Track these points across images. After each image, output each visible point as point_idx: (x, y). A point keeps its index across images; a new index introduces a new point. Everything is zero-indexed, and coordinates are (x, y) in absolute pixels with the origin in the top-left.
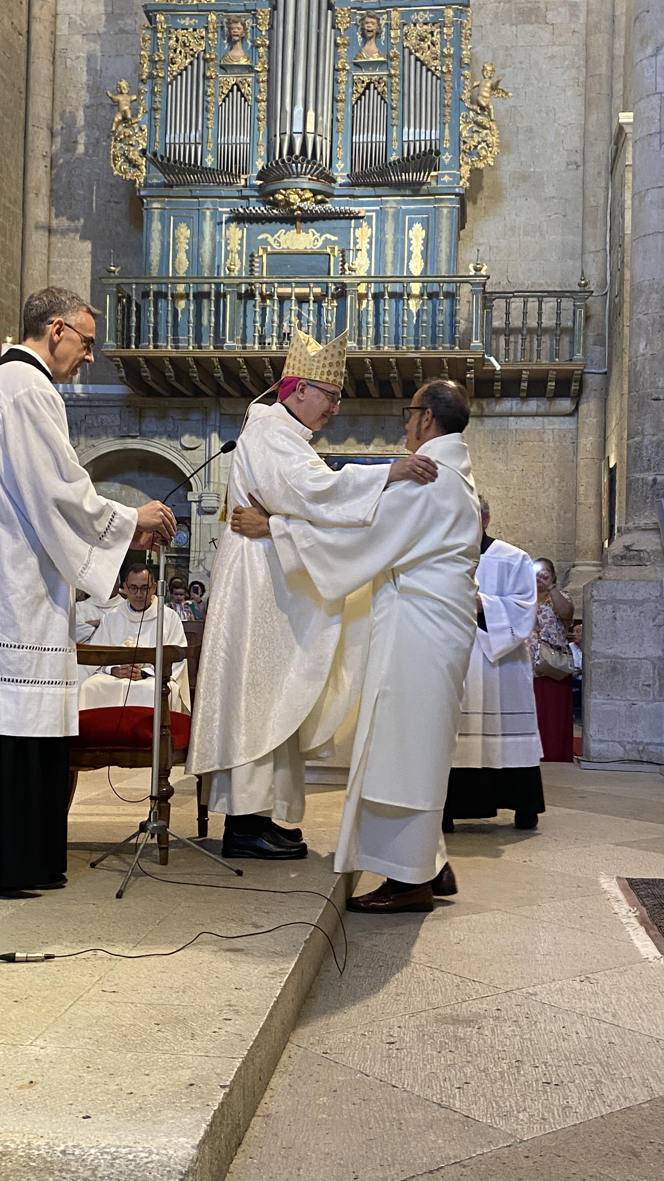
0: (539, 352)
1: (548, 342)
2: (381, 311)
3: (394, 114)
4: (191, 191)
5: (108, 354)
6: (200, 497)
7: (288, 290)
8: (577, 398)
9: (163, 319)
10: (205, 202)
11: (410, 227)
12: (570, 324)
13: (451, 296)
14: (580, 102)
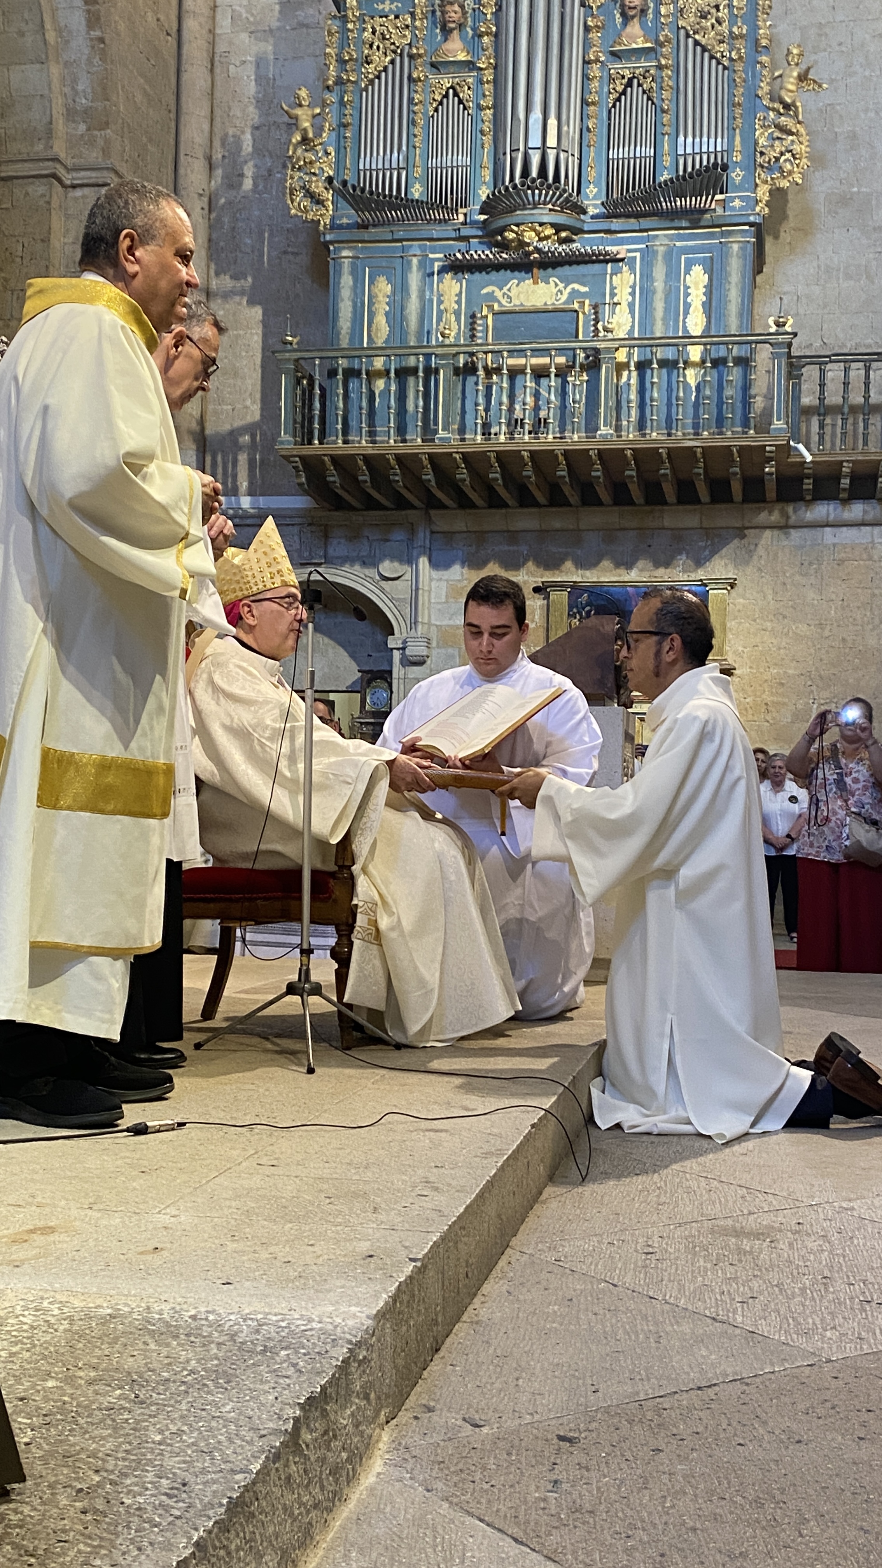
0: (865, 436)
2: (648, 385)
3: (666, 118)
4: (392, 232)
5: (284, 453)
6: (405, 642)
7: (522, 361)
9: (356, 404)
10: (411, 246)
11: (687, 272)
13: (744, 362)
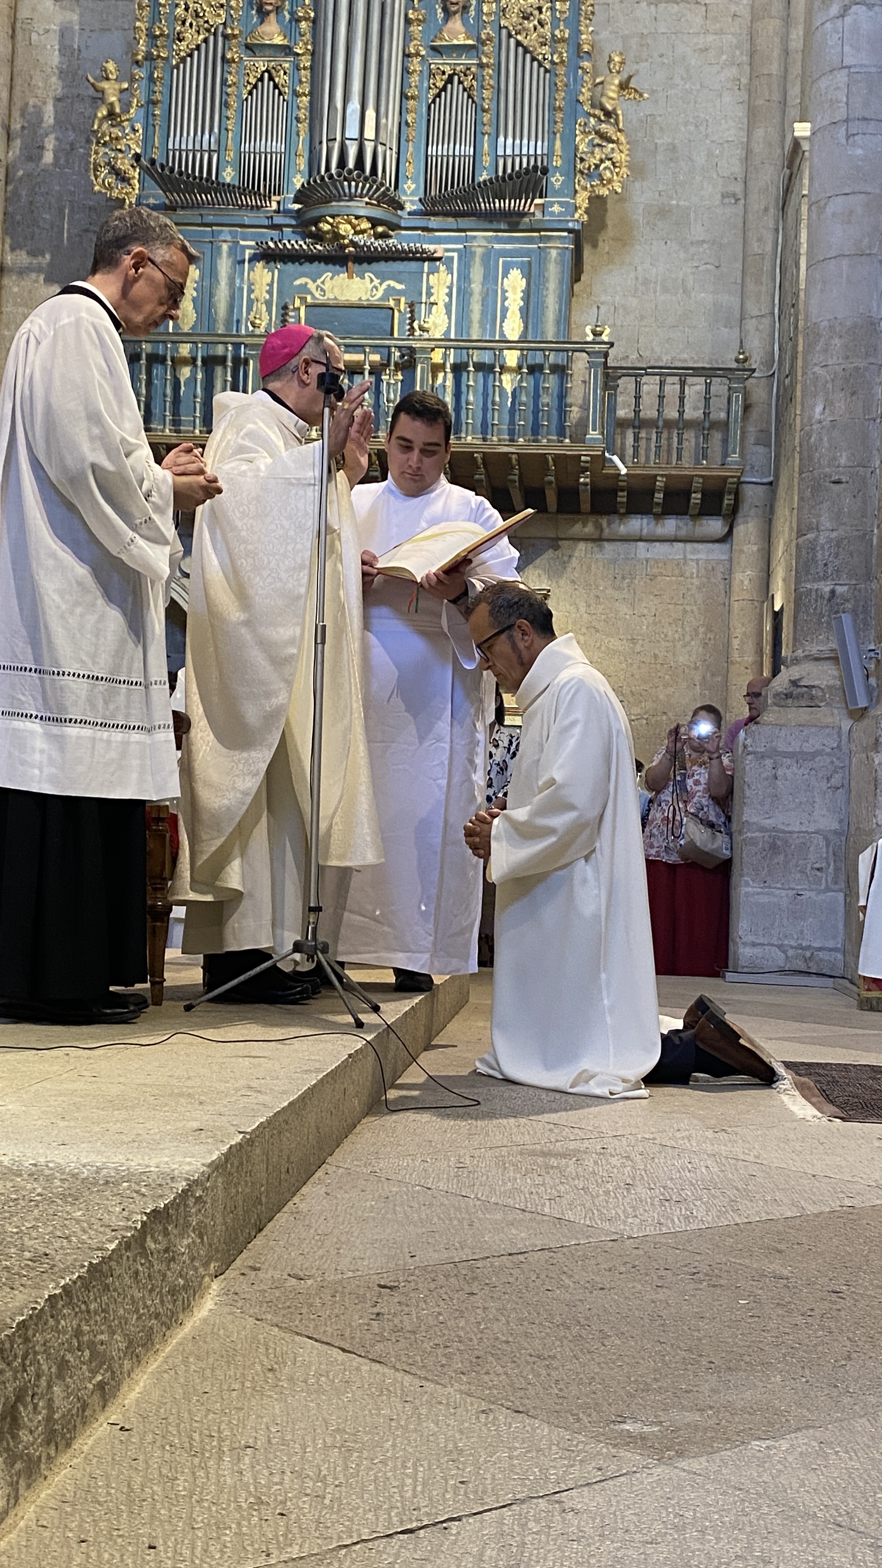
0: (679, 451)
1: (693, 441)
2: (464, 388)
3: (486, 118)
4: (201, 215)
8: (732, 516)
9: (160, 391)
10: (221, 231)
11: (505, 274)
12: (723, 415)
13: (561, 371)
14: (741, 112)
